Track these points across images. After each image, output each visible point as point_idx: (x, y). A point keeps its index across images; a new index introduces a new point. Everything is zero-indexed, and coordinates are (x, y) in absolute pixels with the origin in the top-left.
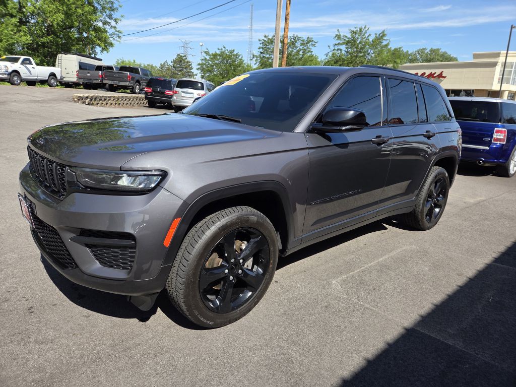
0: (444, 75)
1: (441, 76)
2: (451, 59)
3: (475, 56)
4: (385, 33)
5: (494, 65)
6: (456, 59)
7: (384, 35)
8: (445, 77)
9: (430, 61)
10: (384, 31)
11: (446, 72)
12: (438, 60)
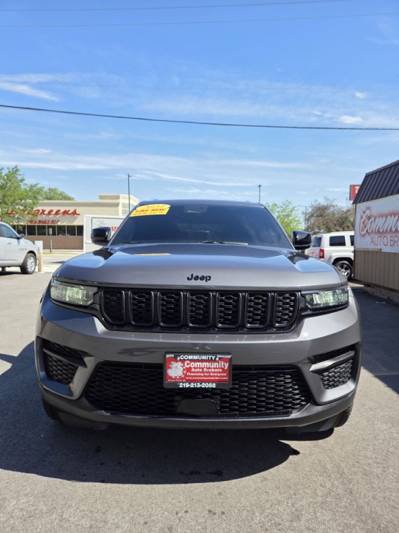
0: (77, 212)
1: (74, 213)
2: (69, 199)
3: (101, 197)
4: (18, 167)
5: (117, 205)
6: (73, 199)
7: (17, 170)
8: (79, 215)
9: (50, 199)
10: (16, 167)
11: (79, 210)
12: (58, 199)
